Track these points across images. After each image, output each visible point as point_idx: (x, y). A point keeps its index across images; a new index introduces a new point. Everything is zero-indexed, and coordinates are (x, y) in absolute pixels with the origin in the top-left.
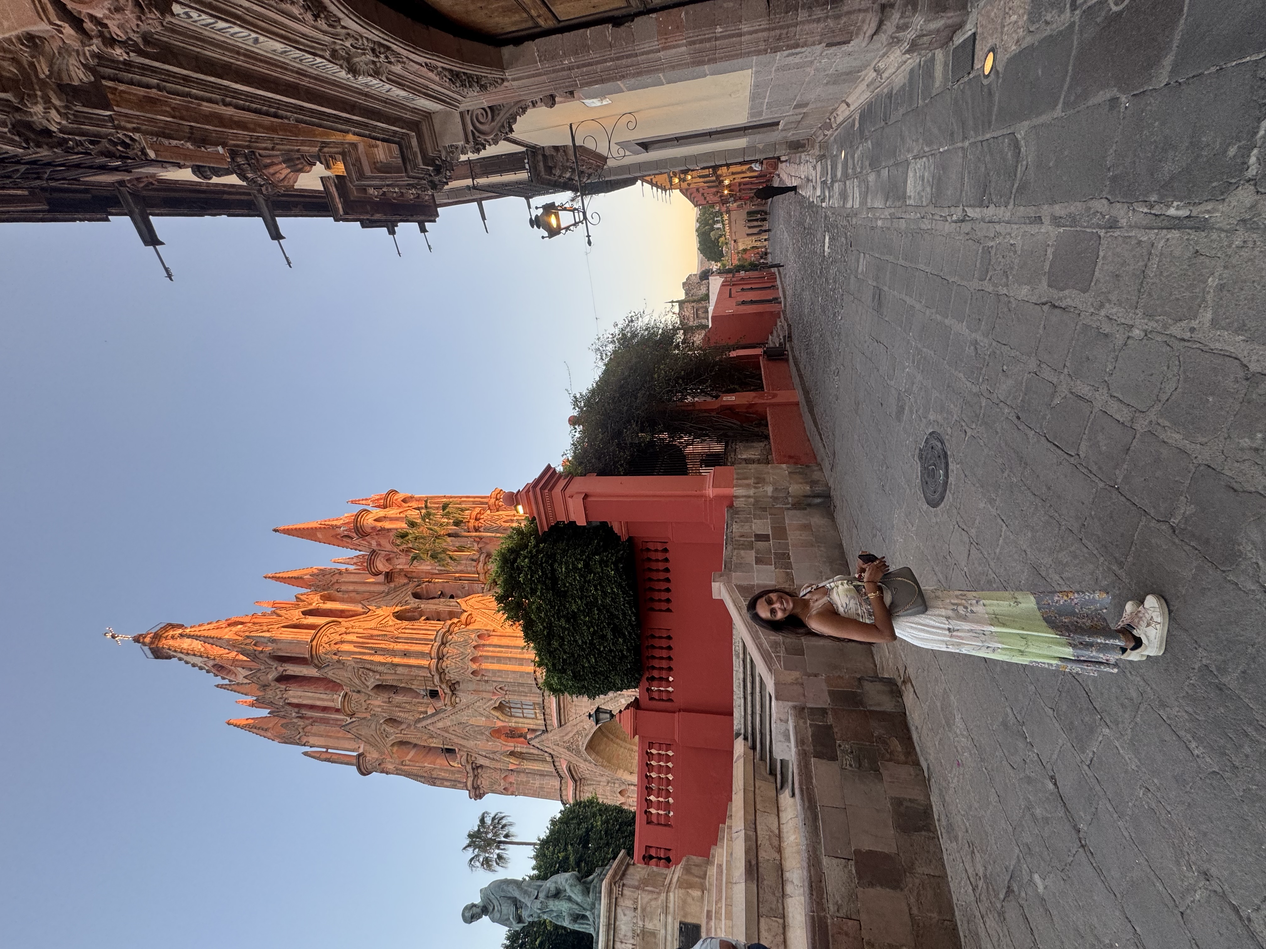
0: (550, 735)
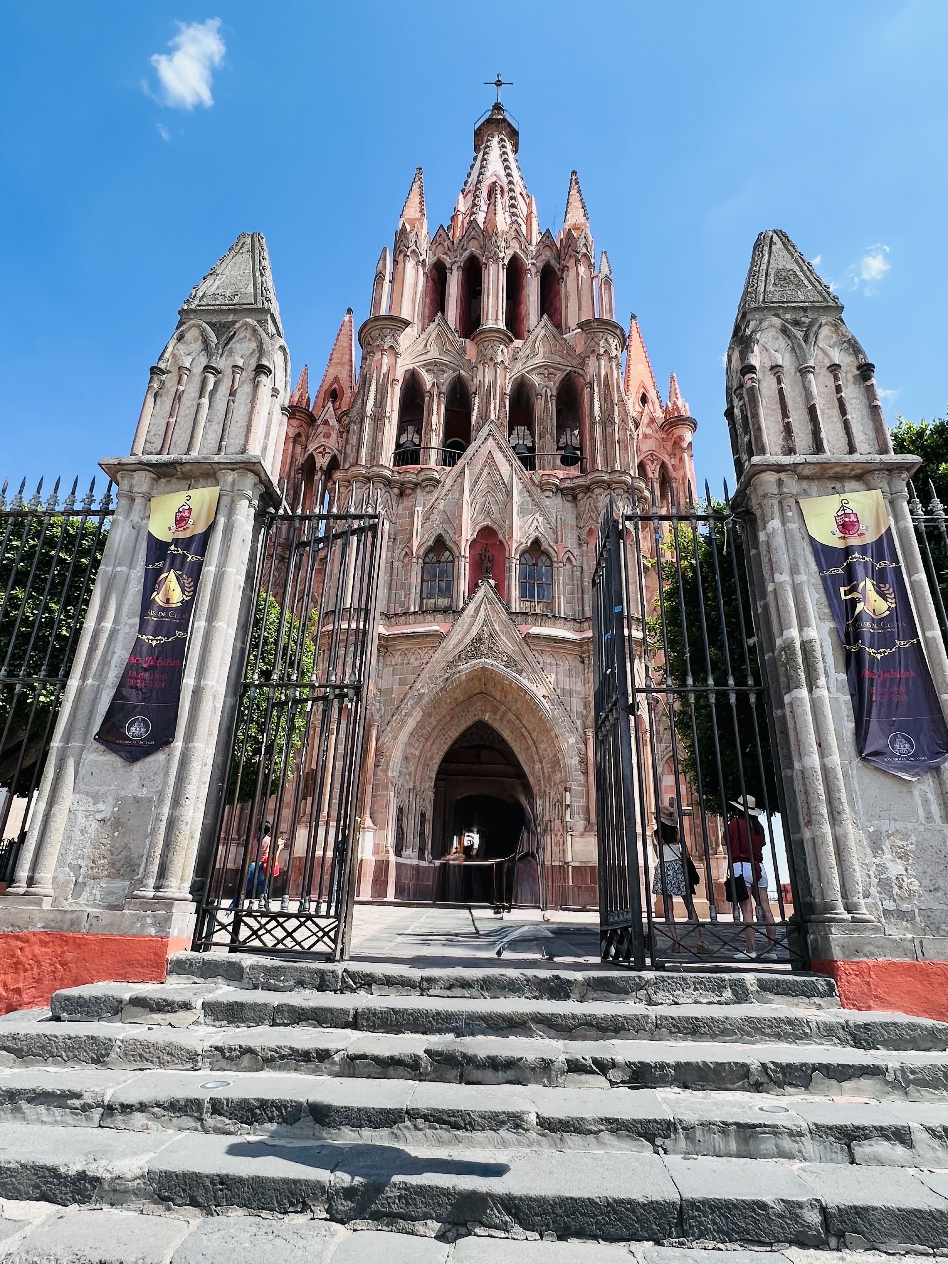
0: (504, 616)
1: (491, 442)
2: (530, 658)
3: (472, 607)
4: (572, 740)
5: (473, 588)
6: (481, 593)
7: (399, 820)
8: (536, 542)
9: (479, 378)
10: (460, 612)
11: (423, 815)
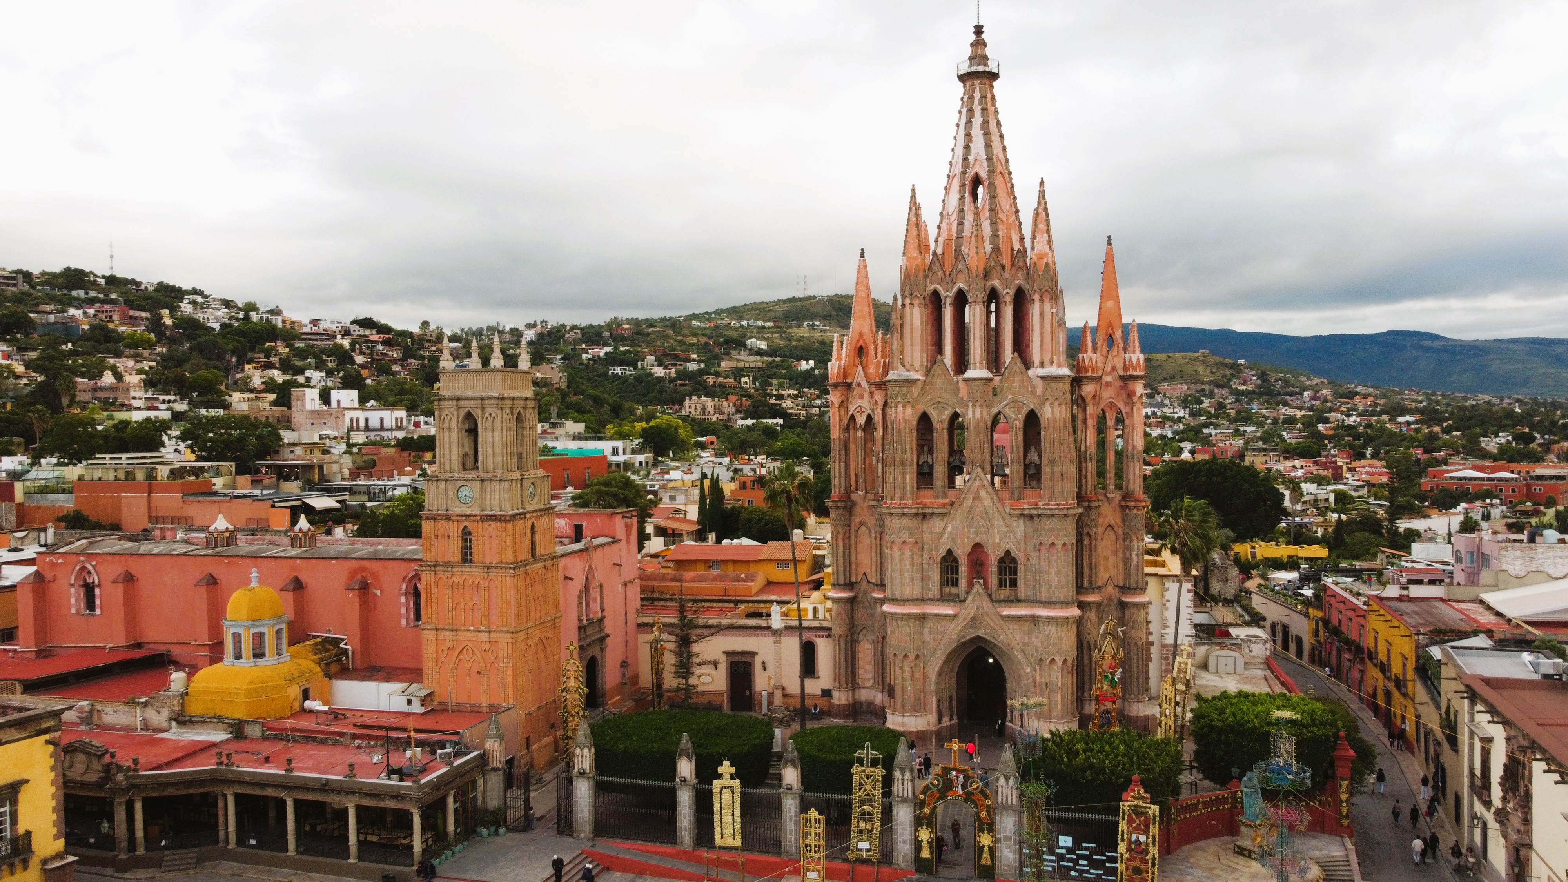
0: (989, 603)
1: (977, 483)
2: (1005, 627)
3: (970, 598)
4: (1028, 670)
5: (971, 585)
6: (975, 590)
7: (938, 706)
8: (1008, 553)
9: (970, 415)
10: (964, 601)
11: (951, 697)
